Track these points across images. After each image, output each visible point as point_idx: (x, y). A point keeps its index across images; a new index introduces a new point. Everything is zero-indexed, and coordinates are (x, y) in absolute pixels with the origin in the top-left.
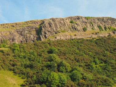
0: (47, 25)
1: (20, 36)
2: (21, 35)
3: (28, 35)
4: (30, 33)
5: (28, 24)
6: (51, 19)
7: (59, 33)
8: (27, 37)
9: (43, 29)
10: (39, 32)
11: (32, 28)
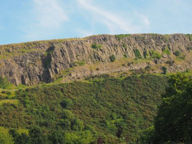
0: (58, 53)
1: (19, 68)
2: (21, 65)
3: (31, 66)
4: (34, 63)
5: (30, 49)
6: (64, 42)
7: (75, 67)
8: (29, 70)
9: (52, 58)
10: (46, 62)
11: (37, 56)
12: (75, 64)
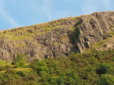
0: (88, 25)
1: (42, 47)
2: (45, 44)
3: (56, 44)
4: (59, 40)
5: (54, 26)
6: (94, 14)
7: (110, 38)
8: (54, 48)
9: (81, 32)
10: (74, 37)
11: (63, 32)
12: (110, 35)
